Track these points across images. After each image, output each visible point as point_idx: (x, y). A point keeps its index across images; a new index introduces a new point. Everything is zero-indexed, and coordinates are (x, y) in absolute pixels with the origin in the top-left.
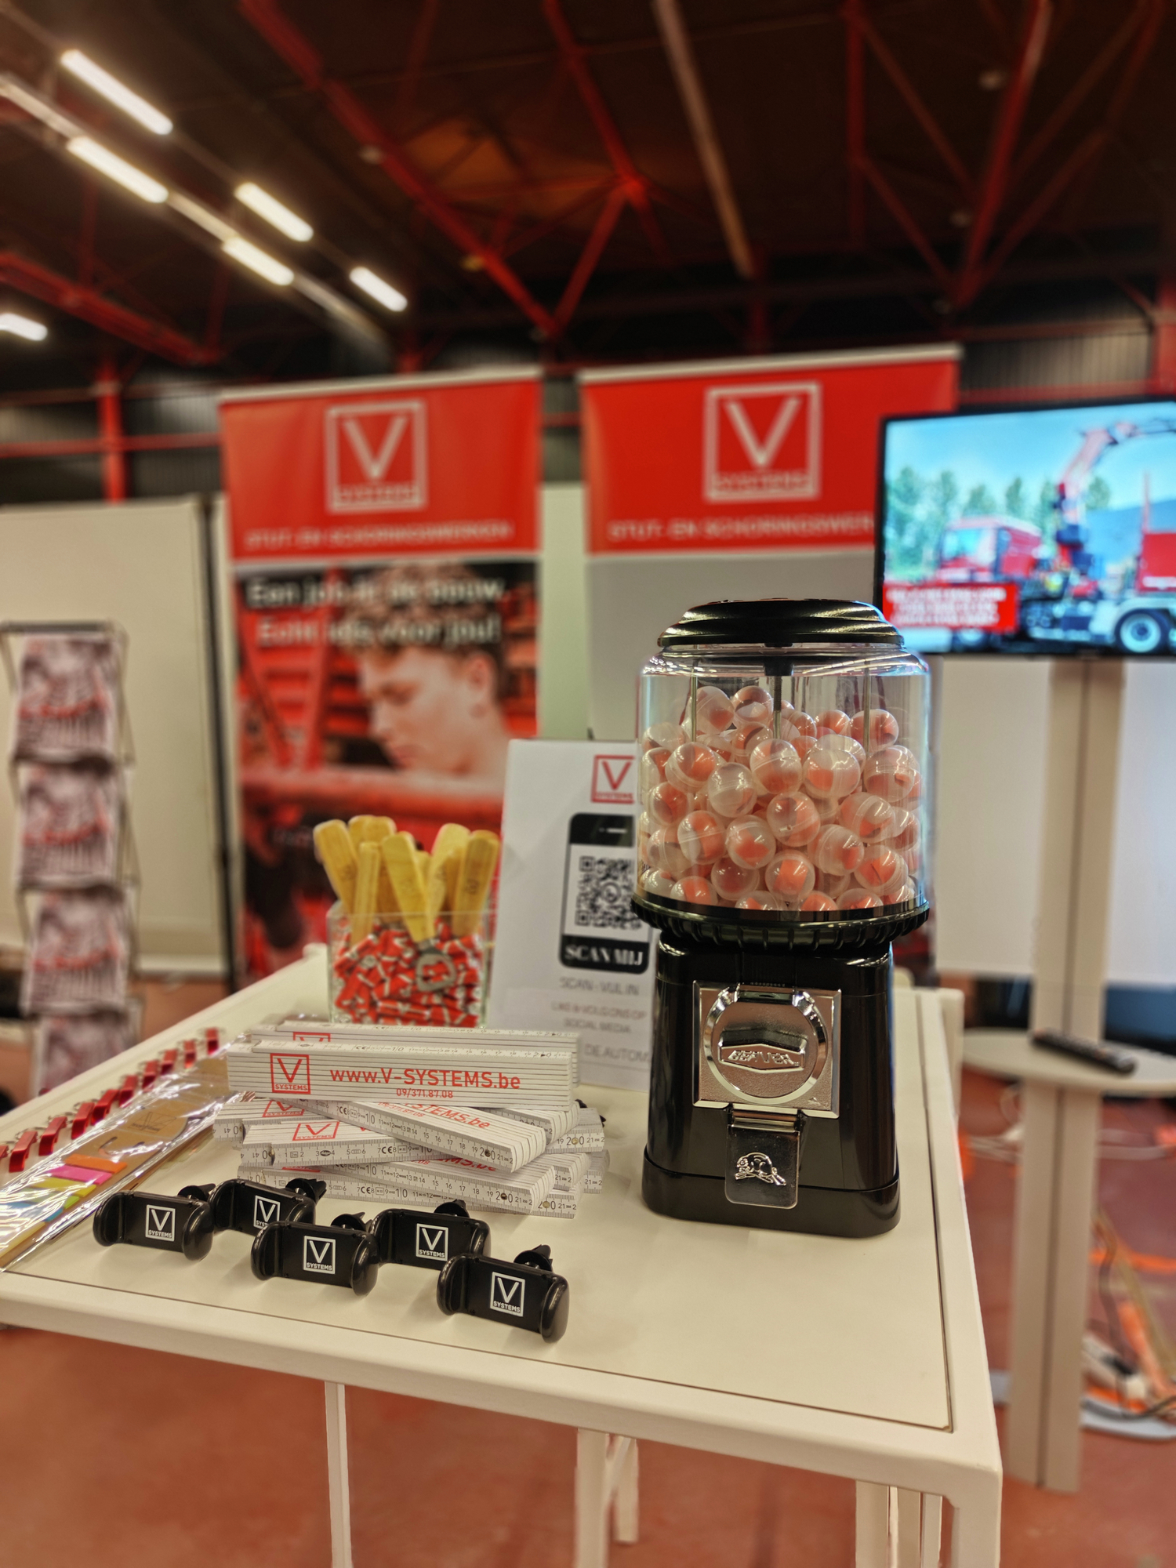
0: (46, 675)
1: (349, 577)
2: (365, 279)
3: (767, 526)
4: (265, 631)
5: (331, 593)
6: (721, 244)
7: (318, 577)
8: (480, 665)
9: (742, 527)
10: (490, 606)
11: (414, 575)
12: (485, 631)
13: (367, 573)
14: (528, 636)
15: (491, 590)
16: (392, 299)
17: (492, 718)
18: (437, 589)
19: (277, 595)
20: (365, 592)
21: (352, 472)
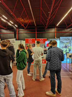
14: (35, 46)
21: (29, 41)
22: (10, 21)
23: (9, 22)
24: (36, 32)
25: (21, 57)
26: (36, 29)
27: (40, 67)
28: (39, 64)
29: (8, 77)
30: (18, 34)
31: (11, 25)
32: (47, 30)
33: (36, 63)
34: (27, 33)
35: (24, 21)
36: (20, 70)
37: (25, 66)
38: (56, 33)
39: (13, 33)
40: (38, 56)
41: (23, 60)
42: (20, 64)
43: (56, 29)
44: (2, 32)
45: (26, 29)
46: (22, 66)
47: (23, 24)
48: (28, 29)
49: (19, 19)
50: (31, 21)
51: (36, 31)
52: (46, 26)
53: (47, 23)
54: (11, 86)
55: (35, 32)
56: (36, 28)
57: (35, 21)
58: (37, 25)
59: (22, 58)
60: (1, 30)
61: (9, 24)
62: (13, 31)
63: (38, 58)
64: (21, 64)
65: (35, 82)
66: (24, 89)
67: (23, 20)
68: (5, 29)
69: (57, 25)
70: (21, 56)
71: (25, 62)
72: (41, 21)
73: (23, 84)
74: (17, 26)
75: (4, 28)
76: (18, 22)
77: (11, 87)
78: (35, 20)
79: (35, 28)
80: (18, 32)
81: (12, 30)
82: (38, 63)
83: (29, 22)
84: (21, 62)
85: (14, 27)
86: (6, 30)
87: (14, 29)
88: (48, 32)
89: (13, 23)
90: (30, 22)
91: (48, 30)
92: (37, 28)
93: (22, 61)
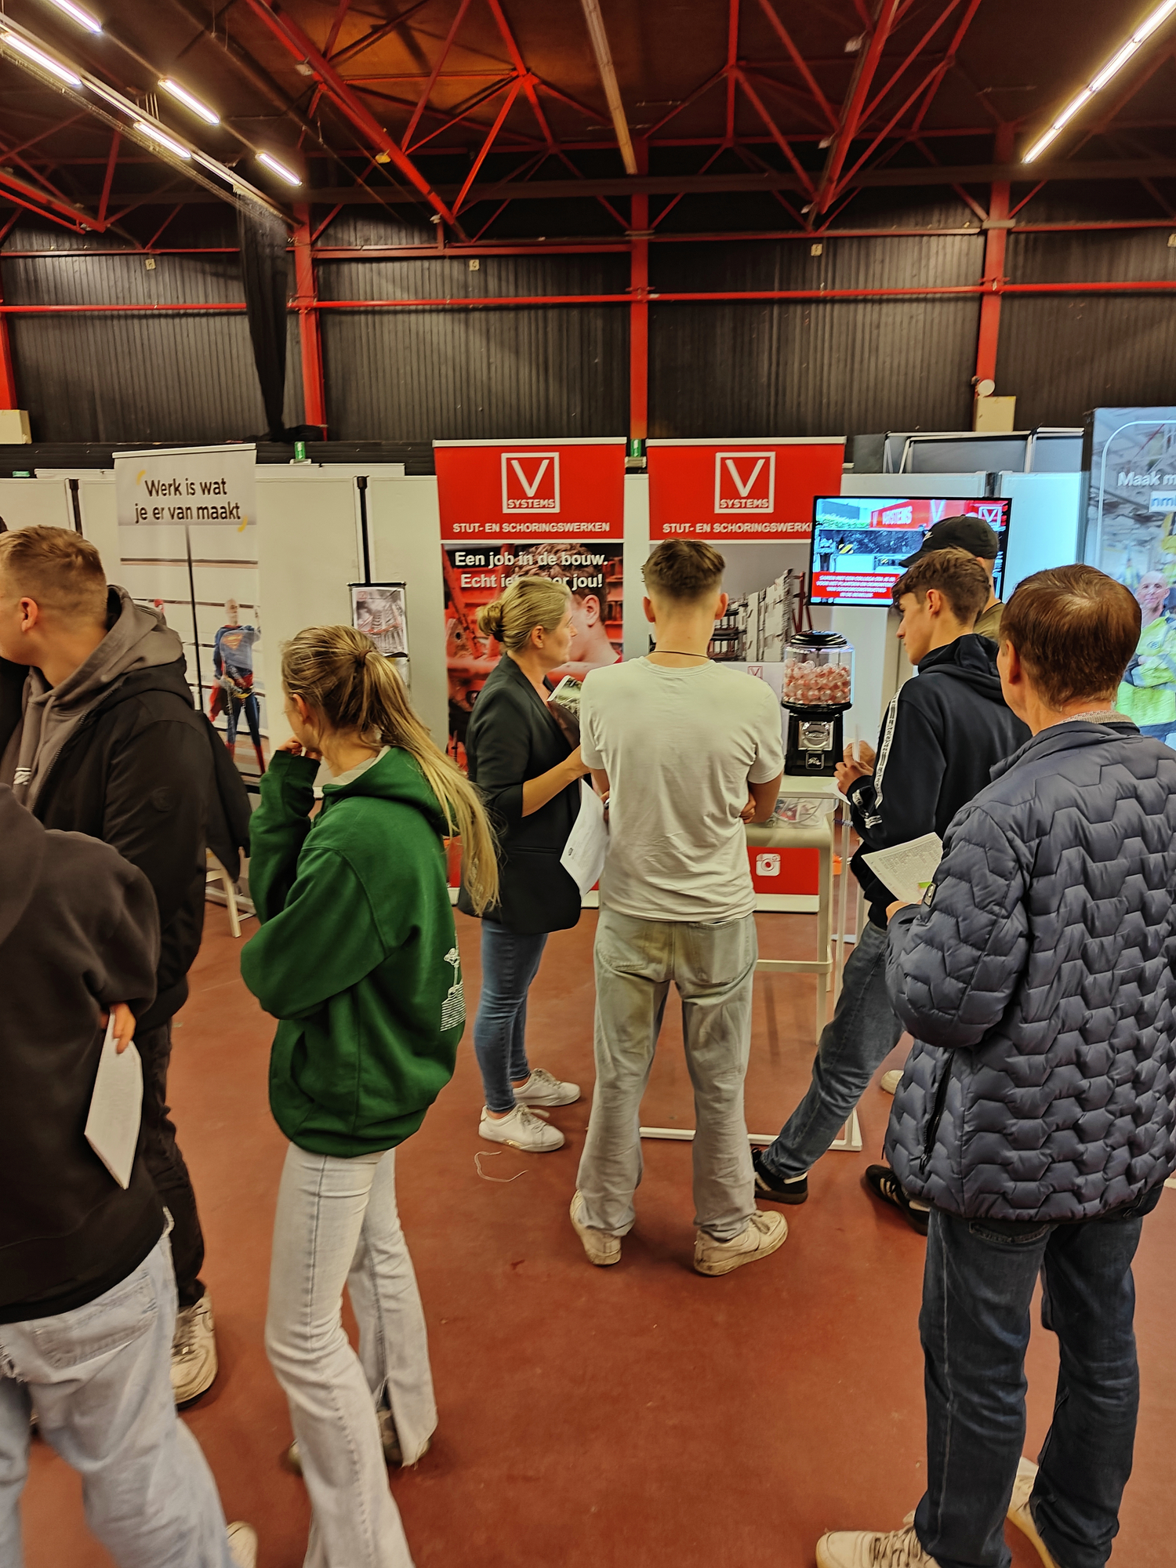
2: (267, 160)
3: (746, 527)
5: (506, 559)
8: (593, 601)
9: (734, 528)
10: (598, 568)
11: (552, 549)
12: (596, 582)
13: (525, 548)
14: (619, 584)
15: (599, 560)
17: (599, 628)
18: (566, 558)
19: (470, 560)
20: (524, 559)
21: (517, 492)
22: (172, 87)
23: (139, 87)
24: (641, 292)
25: (332, 918)
26: (640, 236)
27: (721, 1033)
28: (706, 986)
29: (63, 1350)
30: (323, 317)
31: (177, 150)
32: (832, 244)
33: (635, 961)
34: (475, 298)
35: (412, 66)
36: (331, 1164)
37: (419, 1071)
38: (992, 311)
39: (237, 297)
40: (682, 844)
41: (374, 977)
42: (330, 1051)
43: (998, 221)
44: (34, 287)
45: (450, 238)
46: (374, 1075)
47: (396, 136)
48: (497, 233)
49: (320, 35)
50: (549, 67)
51: (639, 276)
52: (816, 161)
53: (837, 100)
54: (142, 1489)
55: (624, 285)
56: (639, 210)
57: (618, 65)
58: (654, 159)
59: (353, 941)
60: (20, 245)
61: (150, 132)
62: (222, 265)
63: (679, 870)
64: (347, 1042)
65: (618, 1280)
66: (414, 1446)
67: (390, 51)
68: (92, 236)
69: (1033, 153)
70: (332, 892)
71: (419, 999)
72: (734, 74)
73: (402, 1362)
74: (290, 177)
75: (73, 209)
76: (300, 98)
77: (139, 1511)
78: (614, 47)
79: (623, 205)
80: (323, 288)
81: (213, 259)
82: (685, 971)
83: (512, 92)
84: (342, 1014)
85: (240, 186)
86: (102, 242)
87: (252, 229)
88: (862, 285)
89: (209, 116)
90: (524, 87)
91: (846, 253)
92: (656, 203)
93: (367, 993)
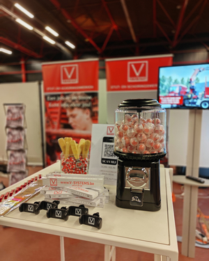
0: (11, 113)
1: (65, 95)
2: (68, 43)
3: (139, 86)
4: (50, 105)
5: (62, 98)
6: (131, 37)
7: (59, 95)
8: (88, 111)
9: (134, 86)
10: (90, 100)
11: (76, 95)
12: (89, 105)
13: (68, 95)
14: (96, 106)
15: (90, 98)
16: (72, 46)
17: (90, 120)
18: (80, 97)
19: (52, 99)
20: (68, 98)
21: (65, 77)
22: (48, 28)
35: (94, 25)
61: (46, 38)
